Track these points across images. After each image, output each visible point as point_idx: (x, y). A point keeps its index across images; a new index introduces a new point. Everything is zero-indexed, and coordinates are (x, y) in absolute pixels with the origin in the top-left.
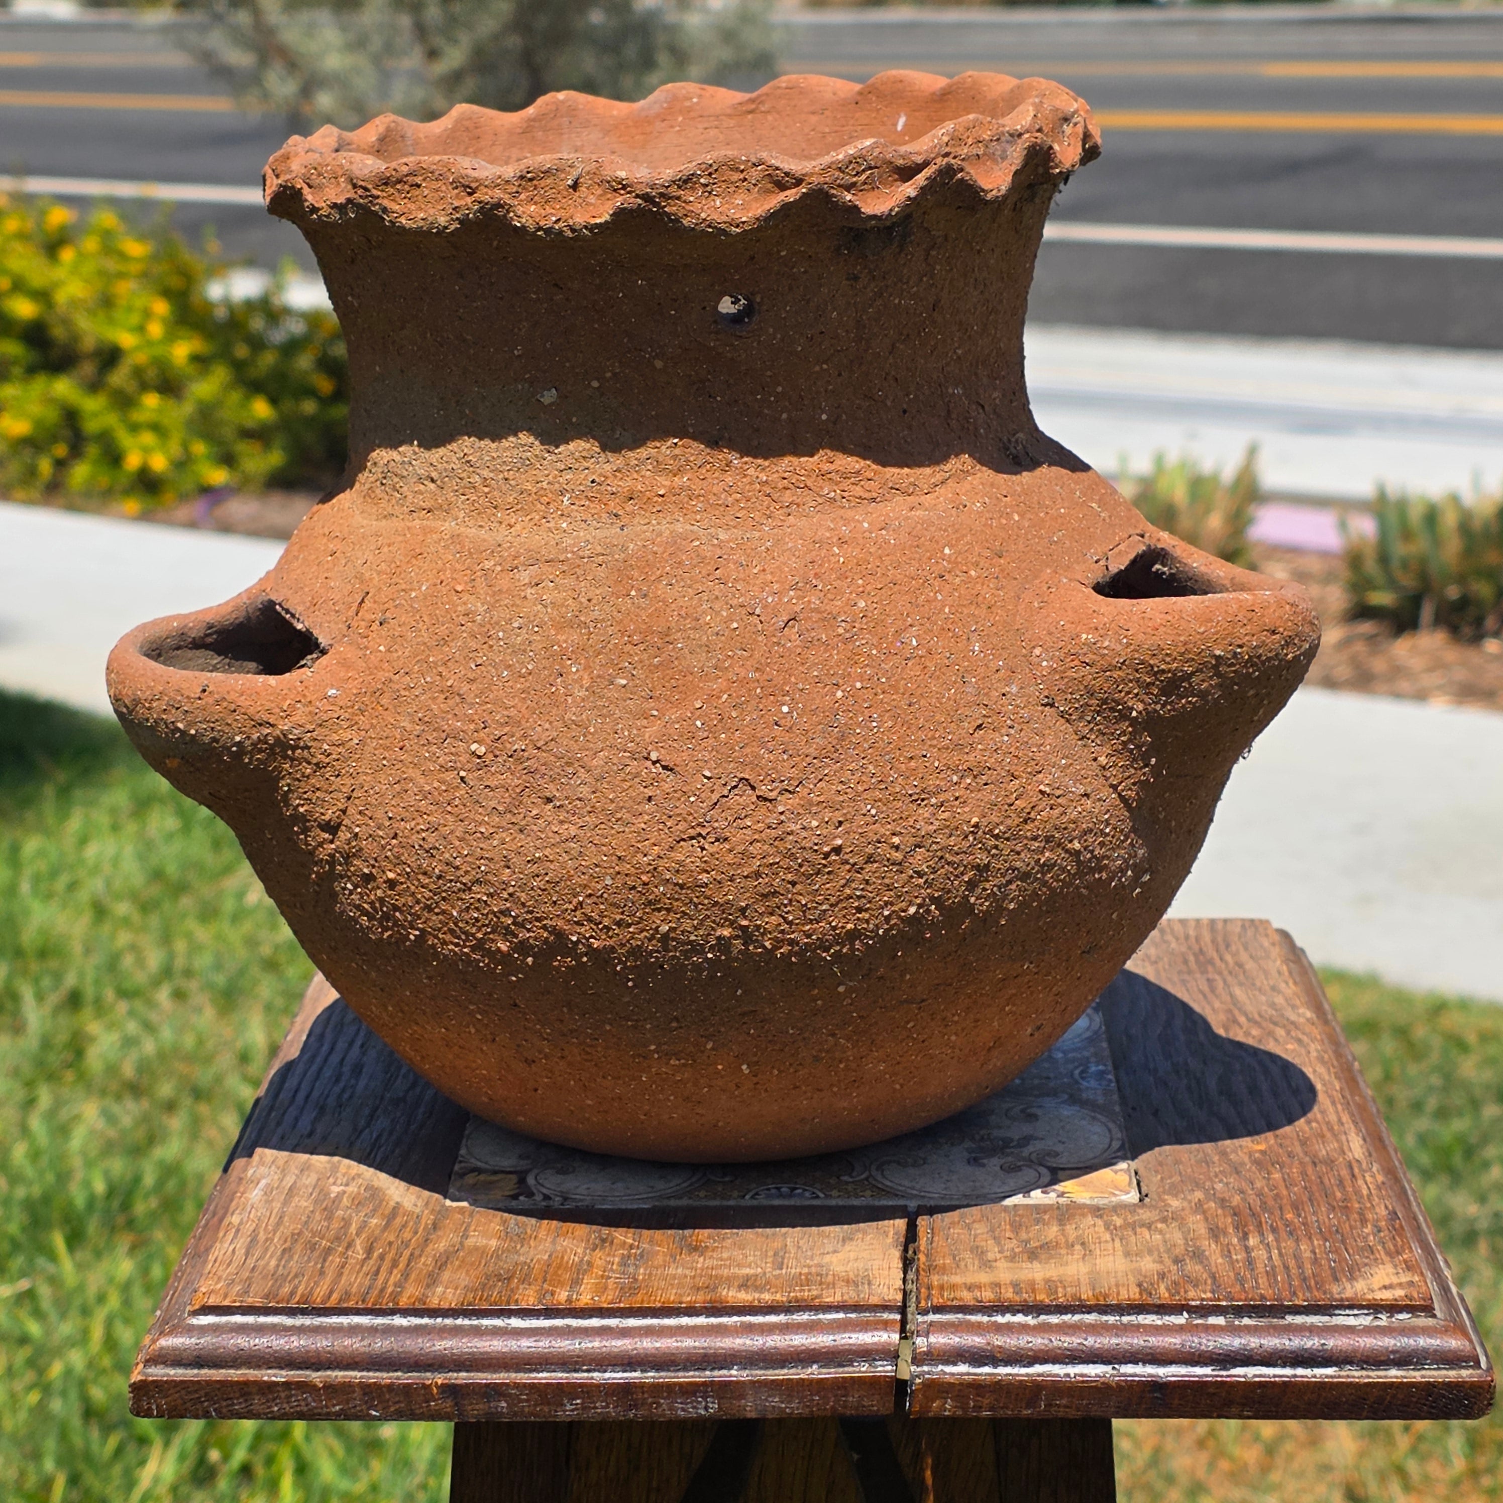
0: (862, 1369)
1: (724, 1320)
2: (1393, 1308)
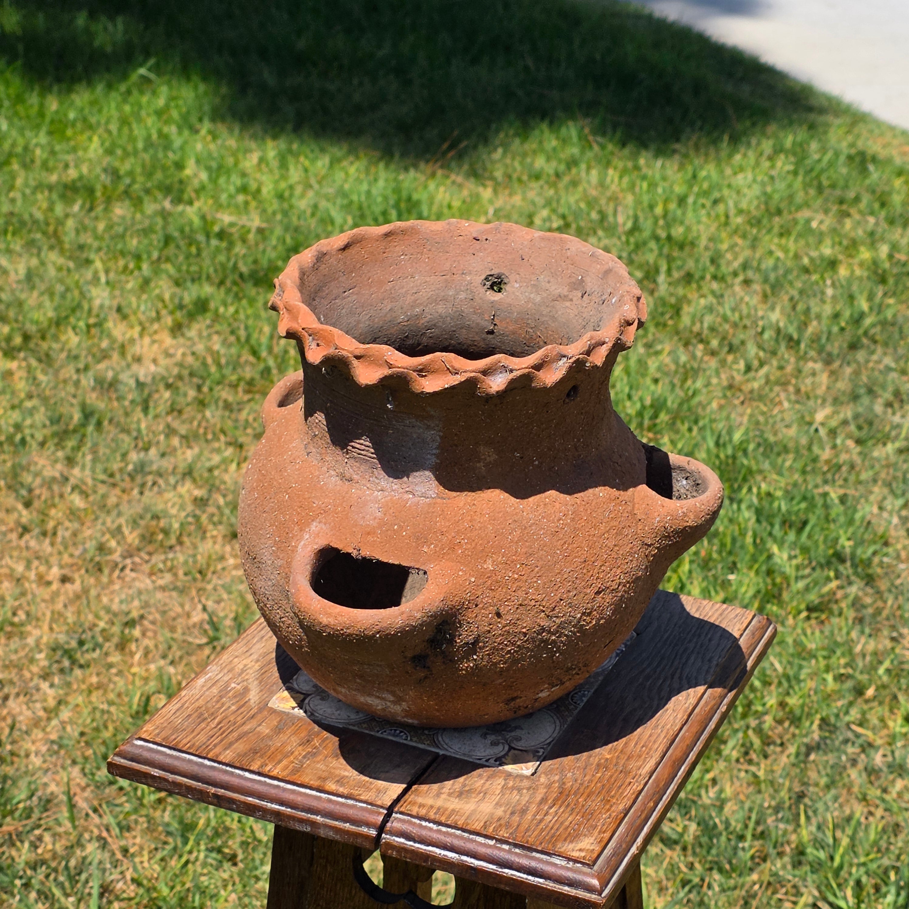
0: (364, 830)
1: (322, 795)
2: (576, 861)
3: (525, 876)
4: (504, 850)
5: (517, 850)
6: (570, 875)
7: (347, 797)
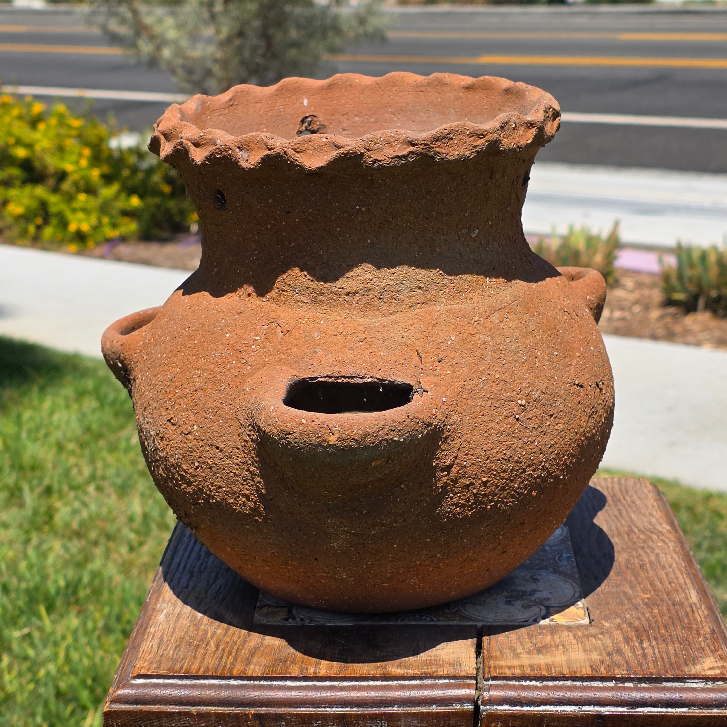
0: (457, 708)
2: (714, 679)
3: (664, 710)
4: (629, 688)
5: (643, 685)
6: (713, 696)
7: (421, 678)
